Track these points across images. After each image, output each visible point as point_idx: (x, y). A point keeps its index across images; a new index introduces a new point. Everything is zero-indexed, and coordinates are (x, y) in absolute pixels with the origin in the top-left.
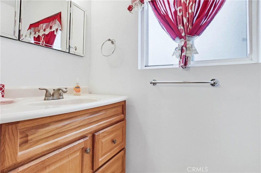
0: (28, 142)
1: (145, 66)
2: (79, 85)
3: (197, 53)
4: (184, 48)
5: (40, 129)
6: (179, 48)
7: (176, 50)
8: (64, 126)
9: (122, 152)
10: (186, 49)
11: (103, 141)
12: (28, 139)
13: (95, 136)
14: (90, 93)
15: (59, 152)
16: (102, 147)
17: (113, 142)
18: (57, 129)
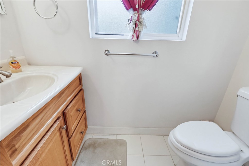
0: (17, 150)
1: (96, 34)
2: (16, 59)
3: (146, 28)
4: (137, 22)
5: (22, 134)
6: (134, 22)
7: (129, 22)
8: (42, 119)
9: (84, 114)
10: (139, 24)
11: (71, 114)
12: (16, 148)
13: (66, 114)
14: (29, 64)
15: (45, 141)
16: (72, 118)
17: (78, 110)
18: (37, 124)
